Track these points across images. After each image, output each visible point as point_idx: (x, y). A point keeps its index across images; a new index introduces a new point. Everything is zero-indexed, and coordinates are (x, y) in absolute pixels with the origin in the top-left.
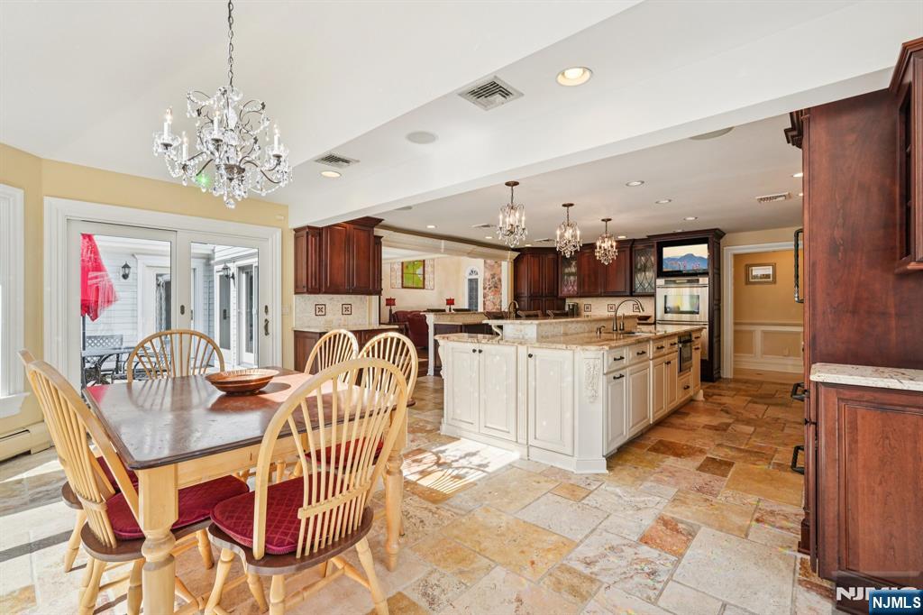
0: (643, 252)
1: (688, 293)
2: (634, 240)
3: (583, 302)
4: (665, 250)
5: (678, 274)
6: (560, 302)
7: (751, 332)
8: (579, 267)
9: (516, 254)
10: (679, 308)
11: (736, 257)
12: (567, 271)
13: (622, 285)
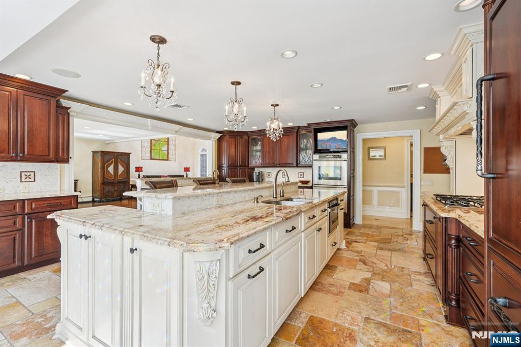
0: (304, 136)
1: (333, 165)
2: (299, 127)
3: (265, 170)
4: (319, 134)
5: (327, 151)
6: (250, 170)
7: (371, 191)
8: (263, 146)
9: (219, 135)
10: (328, 175)
11: (364, 140)
12: (255, 149)
13: (291, 160)
